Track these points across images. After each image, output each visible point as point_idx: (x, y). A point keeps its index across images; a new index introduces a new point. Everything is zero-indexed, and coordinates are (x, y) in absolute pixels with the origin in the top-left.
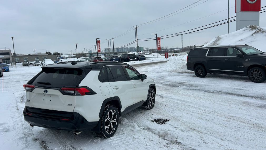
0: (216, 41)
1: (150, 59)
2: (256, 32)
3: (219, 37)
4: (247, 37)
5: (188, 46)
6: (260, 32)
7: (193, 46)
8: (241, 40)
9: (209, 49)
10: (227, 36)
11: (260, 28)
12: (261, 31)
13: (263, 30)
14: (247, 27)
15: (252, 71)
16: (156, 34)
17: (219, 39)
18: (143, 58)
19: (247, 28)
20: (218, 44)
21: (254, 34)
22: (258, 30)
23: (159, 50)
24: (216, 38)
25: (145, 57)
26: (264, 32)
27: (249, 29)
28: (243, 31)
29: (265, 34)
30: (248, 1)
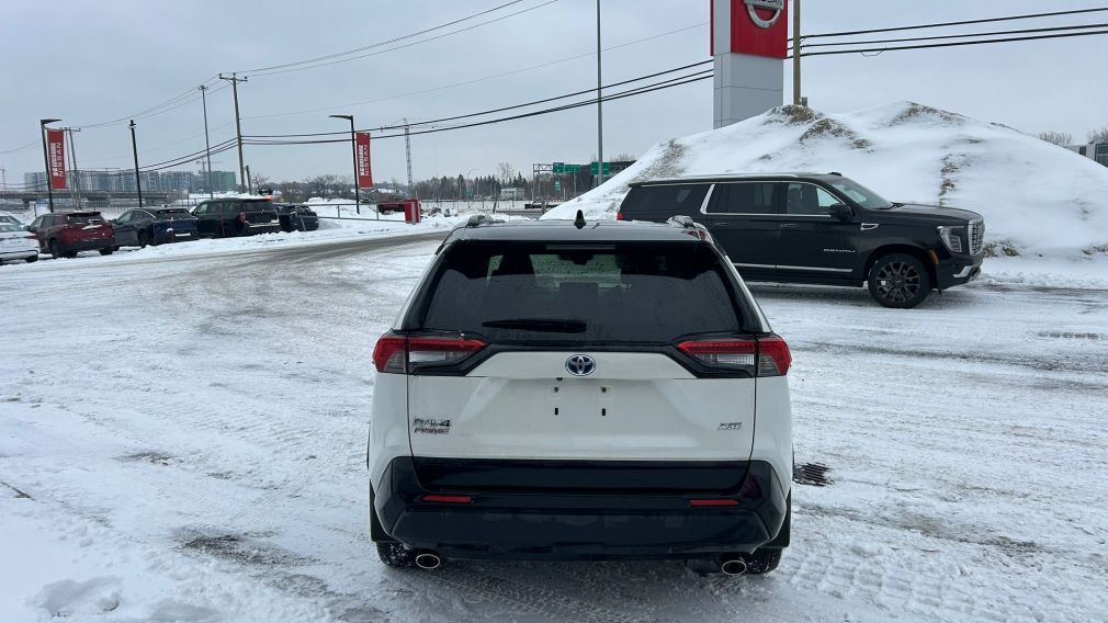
0: (668, 158)
1: (339, 227)
2: (812, 131)
3: (675, 143)
4: (783, 149)
5: (435, 179)
6: (825, 132)
7: (452, 179)
8: (766, 157)
10: (705, 141)
11: (824, 118)
12: (829, 128)
13: (836, 127)
14: (774, 111)
15: (883, 269)
16: (351, 118)
17: (675, 151)
18: (310, 223)
19: (775, 117)
20: (681, 171)
21: (806, 136)
22: (818, 123)
23: (363, 190)
24: (665, 148)
25: (314, 214)
26: (840, 130)
27: (782, 118)
28: (760, 125)
29: (844, 139)
30: (753, 15)
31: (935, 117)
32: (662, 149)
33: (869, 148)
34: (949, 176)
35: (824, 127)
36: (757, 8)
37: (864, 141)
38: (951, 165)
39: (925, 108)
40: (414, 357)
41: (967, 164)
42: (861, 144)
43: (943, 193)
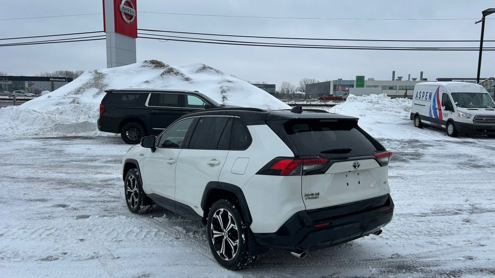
2: (165, 72)
3: (99, 72)
4: (154, 79)
6: (171, 73)
8: (147, 82)
9: (150, 94)
11: (170, 67)
12: (173, 71)
13: (176, 71)
14: (145, 61)
17: (99, 75)
20: (106, 85)
21: (163, 74)
22: (168, 69)
26: (178, 73)
27: (150, 65)
28: (140, 67)
29: (180, 76)
30: (124, 17)
31: (213, 71)
32: (91, 74)
33: (191, 81)
34: (224, 94)
35: (170, 71)
36: (126, 14)
37: (188, 78)
38: (223, 90)
39: (208, 67)
40: (305, 168)
41: (229, 90)
42: (187, 79)
43: (224, 101)
